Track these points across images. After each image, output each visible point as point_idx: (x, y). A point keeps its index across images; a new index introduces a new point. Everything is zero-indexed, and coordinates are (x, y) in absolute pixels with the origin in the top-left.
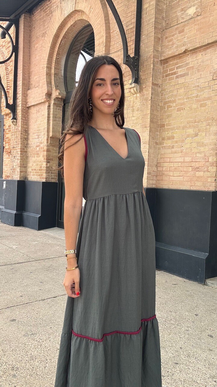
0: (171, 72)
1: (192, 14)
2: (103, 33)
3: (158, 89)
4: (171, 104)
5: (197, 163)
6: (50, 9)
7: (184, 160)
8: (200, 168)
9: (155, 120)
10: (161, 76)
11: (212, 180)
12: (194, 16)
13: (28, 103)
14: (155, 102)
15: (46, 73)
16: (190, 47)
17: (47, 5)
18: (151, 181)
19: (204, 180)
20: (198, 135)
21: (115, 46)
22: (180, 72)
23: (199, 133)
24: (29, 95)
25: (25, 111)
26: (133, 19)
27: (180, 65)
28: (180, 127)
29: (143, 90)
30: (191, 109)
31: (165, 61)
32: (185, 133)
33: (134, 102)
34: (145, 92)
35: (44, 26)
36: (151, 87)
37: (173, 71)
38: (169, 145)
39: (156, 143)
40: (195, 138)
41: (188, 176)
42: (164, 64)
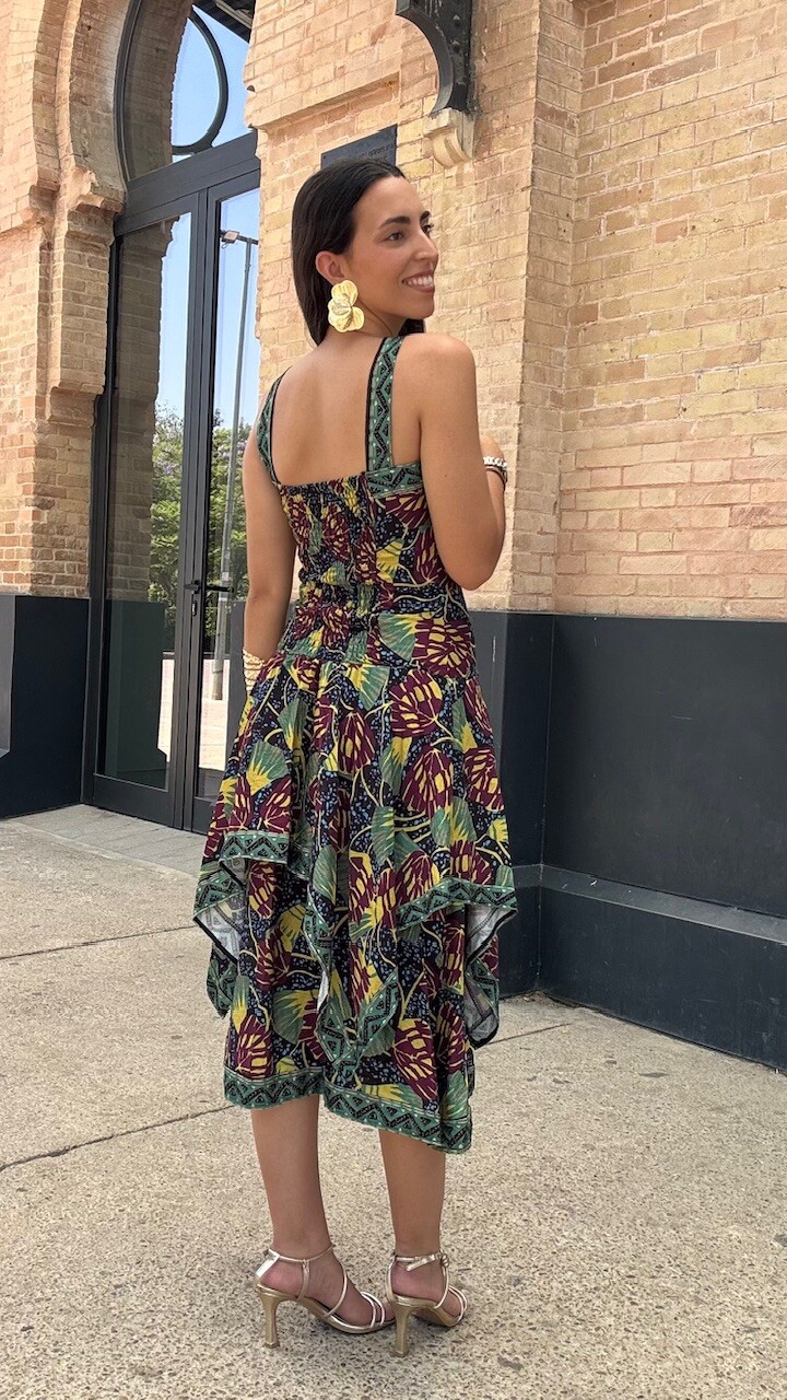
0: (625, 57)
3: (563, 139)
4: (629, 210)
5: (755, 488)
7: (692, 476)
8: (773, 510)
9: (549, 288)
10: (580, 77)
14: (550, 198)
18: (531, 577)
20: (760, 351)
22: (674, 50)
23: (769, 344)
27: (673, 16)
28: (671, 317)
29: (494, 141)
30: (729, 229)
32: (696, 346)
33: (446, 207)
34: (501, 152)
36: (530, 128)
37: (639, 51)
38: (619, 404)
39: (557, 399)
40: (749, 366)
41: (711, 553)
42: (593, 17)
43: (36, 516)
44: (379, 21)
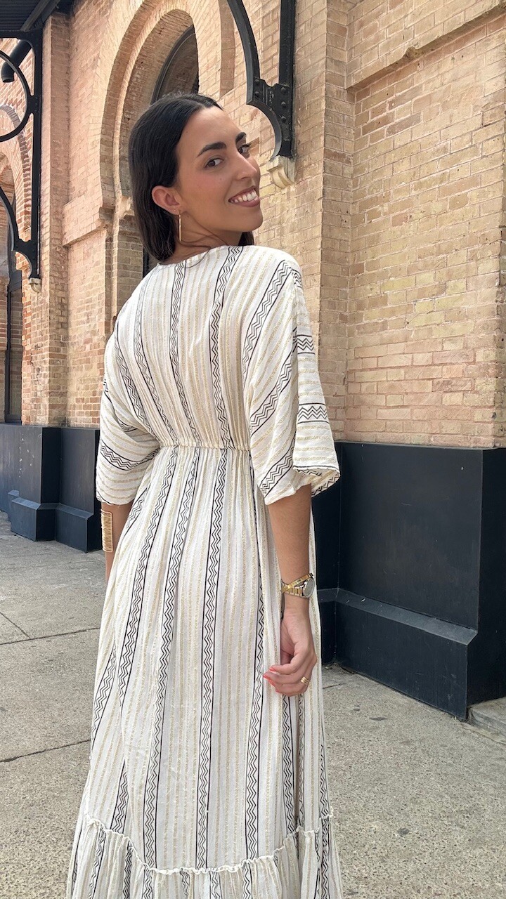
0: (375, 119)
3: (343, 168)
4: (379, 208)
5: (445, 369)
7: (412, 362)
8: (454, 382)
9: (337, 255)
10: (353, 132)
11: (485, 415)
13: (64, 236)
14: (336, 203)
16: (420, 39)
19: (466, 418)
20: (446, 287)
22: (400, 114)
23: (451, 284)
24: (67, 216)
25: (58, 256)
27: (398, 95)
28: (400, 269)
29: (305, 172)
31: (361, 90)
32: (414, 285)
34: (308, 178)
35: (97, 40)
36: (322, 164)
37: (382, 115)
38: (376, 320)
39: (342, 318)
40: (440, 297)
41: (423, 407)
42: (359, 97)
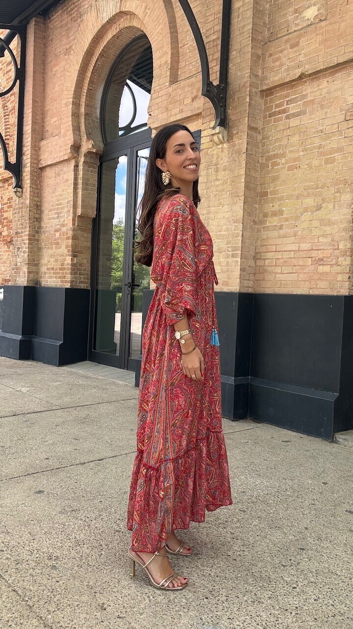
0: (277, 110)
1: (312, 18)
2: (168, 49)
3: (257, 137)
4: (279, 160)
5: (320, 252)
6: (78, 10)
7: (299, 248)
8: (325, 259)
9: (252, 186)
10: (262, 116)
11: (344, 277)
12: (314, 22)
13: (41, 162)
14: (253, 156)
15: (70, 114)
16: (309, 69)
17: (74, 3)
18: (246, 282)
19: (332, 279)
20: (321, 207)
21: (187, 68)
22: (293, 108)
23: (323, 205)
24: (43, 148)
25: (35, 174)
26: (216, 25)
27: (293, 97)
28: (292, 196)
29: (234, 137)
30: (311, 168)
31: (268, 92)
32: (300, 205)
33: (217, 158)
34: (236, 141)
35: (69, 37)
36: (246, 133)
37: (282, 108)
38: (275, 224)
39: (254, 222)
40: (317, 212)
41: (305, 273)
42: (267, 96)
43: (72, 260)
44: (195, 94)
